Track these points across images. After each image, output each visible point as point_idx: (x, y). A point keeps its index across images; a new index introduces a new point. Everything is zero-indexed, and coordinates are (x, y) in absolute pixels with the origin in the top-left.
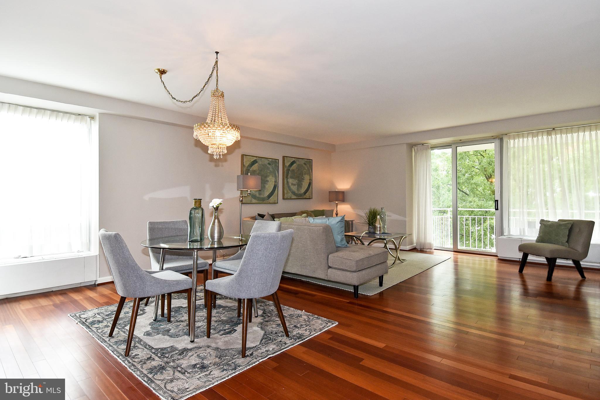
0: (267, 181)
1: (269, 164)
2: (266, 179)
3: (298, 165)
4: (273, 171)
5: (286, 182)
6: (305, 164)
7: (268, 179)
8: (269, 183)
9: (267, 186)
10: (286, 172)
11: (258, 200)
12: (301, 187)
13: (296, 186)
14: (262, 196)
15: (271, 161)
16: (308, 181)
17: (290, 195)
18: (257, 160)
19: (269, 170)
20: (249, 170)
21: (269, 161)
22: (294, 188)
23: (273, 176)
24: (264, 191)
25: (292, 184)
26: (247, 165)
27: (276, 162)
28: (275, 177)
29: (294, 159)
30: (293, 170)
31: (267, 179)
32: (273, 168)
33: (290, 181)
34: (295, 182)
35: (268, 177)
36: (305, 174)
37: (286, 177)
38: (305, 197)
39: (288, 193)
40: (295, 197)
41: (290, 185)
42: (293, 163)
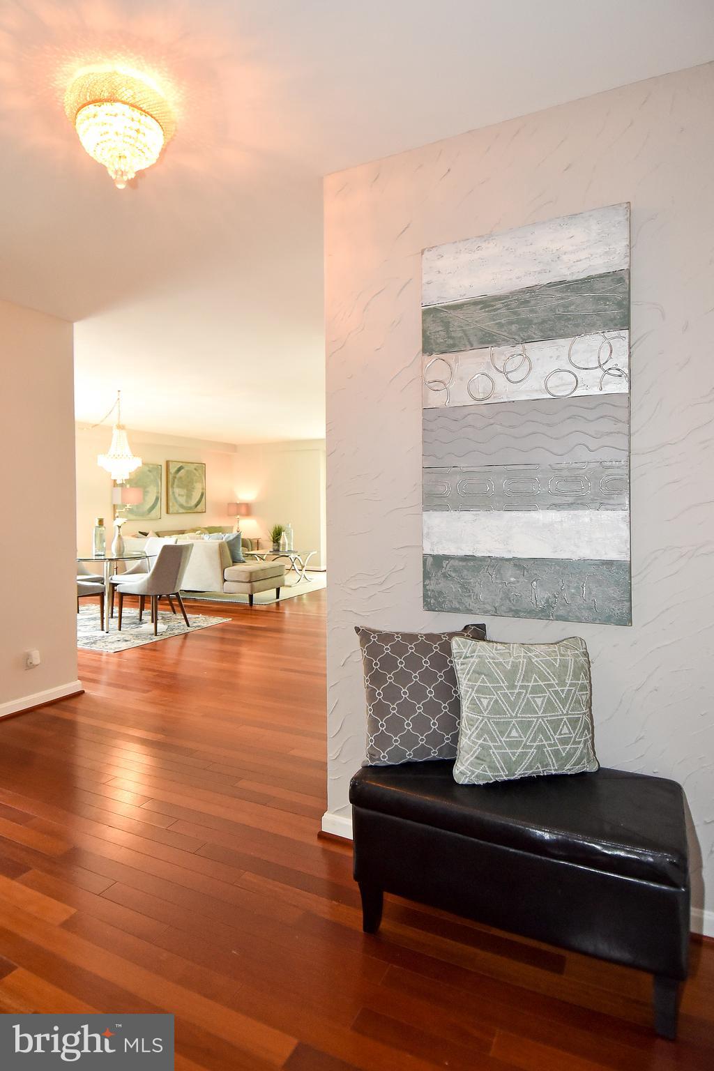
1: (149, 471)
2: (146, 490)
3: (188, 471)
4: (154, 480)
5: (170, 493)
6: (195, 469)
7: (148, 489)
8: (151, 494)
9: (148, 499)
10: (171, 480)
11: (136, 516)
12: (191, 498)
13: (185, 497)
14: (142, 511)
15: (153, 468)
16: (201, 491)
17: (176, 508)
19: (149, 478)
21: (149, 467)
22: (182, 500)
23: (154, 486)
24: (144, 504)
25: (180, 495)
27: (158, 468)
28: (157, 487)
29: (181, 464)
30: (181, 478)
32: (154, 476)
33: (177, 490)
34: (183, 492)
35: (148, 487)
36: (196, 482)
37: (171, 487)
38: (196, 510)
39: (173, 506)
40: (184, 511)
41: (176, 495)
42: (180, 469)
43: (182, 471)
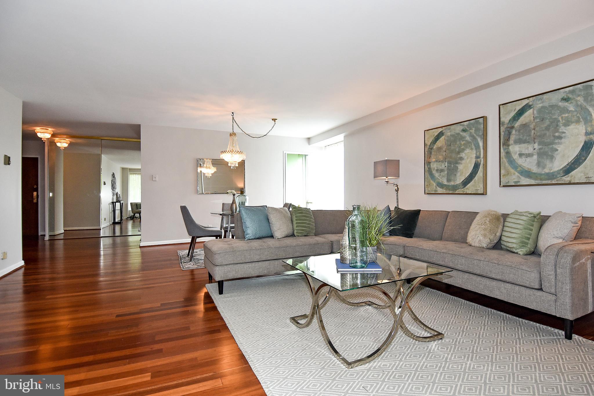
0: (461, 159)
1: (464, 131)
2: (459, 156)
3: (541, 110)
4: (472, 140)
5: (503, 154)
6: (566, 99)
7: (463, 155)
8: (463, 162)
9: (460, 167)
10: (505, 134)
11: (446, 189)
12: (552, 158)
13: (535, 157)
14: (452, 183)
15: (467, 126)
16: (582, 138)
17: (514, 177)
18: (444, 131)
19: (463, 141)
20: (432, 149)
21: (463, 125)
22: (530, 162)
23: (472, 149)
24: (456, 175)
25: (521, 155)
26: (429, 144)
27: (478, 123)
28: (476, 149)
29: (526, 102)
30: (525, 126)
31: (461, 156)
32: (471, 136)
33: (515, 149)
34: (531, 148)
35: (462, 152)
36: (568, 124)
37: (504, 144)
38: (568, 177)
39: (508, 173)
41: (515, 157)
42: (521, 112)
43: (529, 113)
